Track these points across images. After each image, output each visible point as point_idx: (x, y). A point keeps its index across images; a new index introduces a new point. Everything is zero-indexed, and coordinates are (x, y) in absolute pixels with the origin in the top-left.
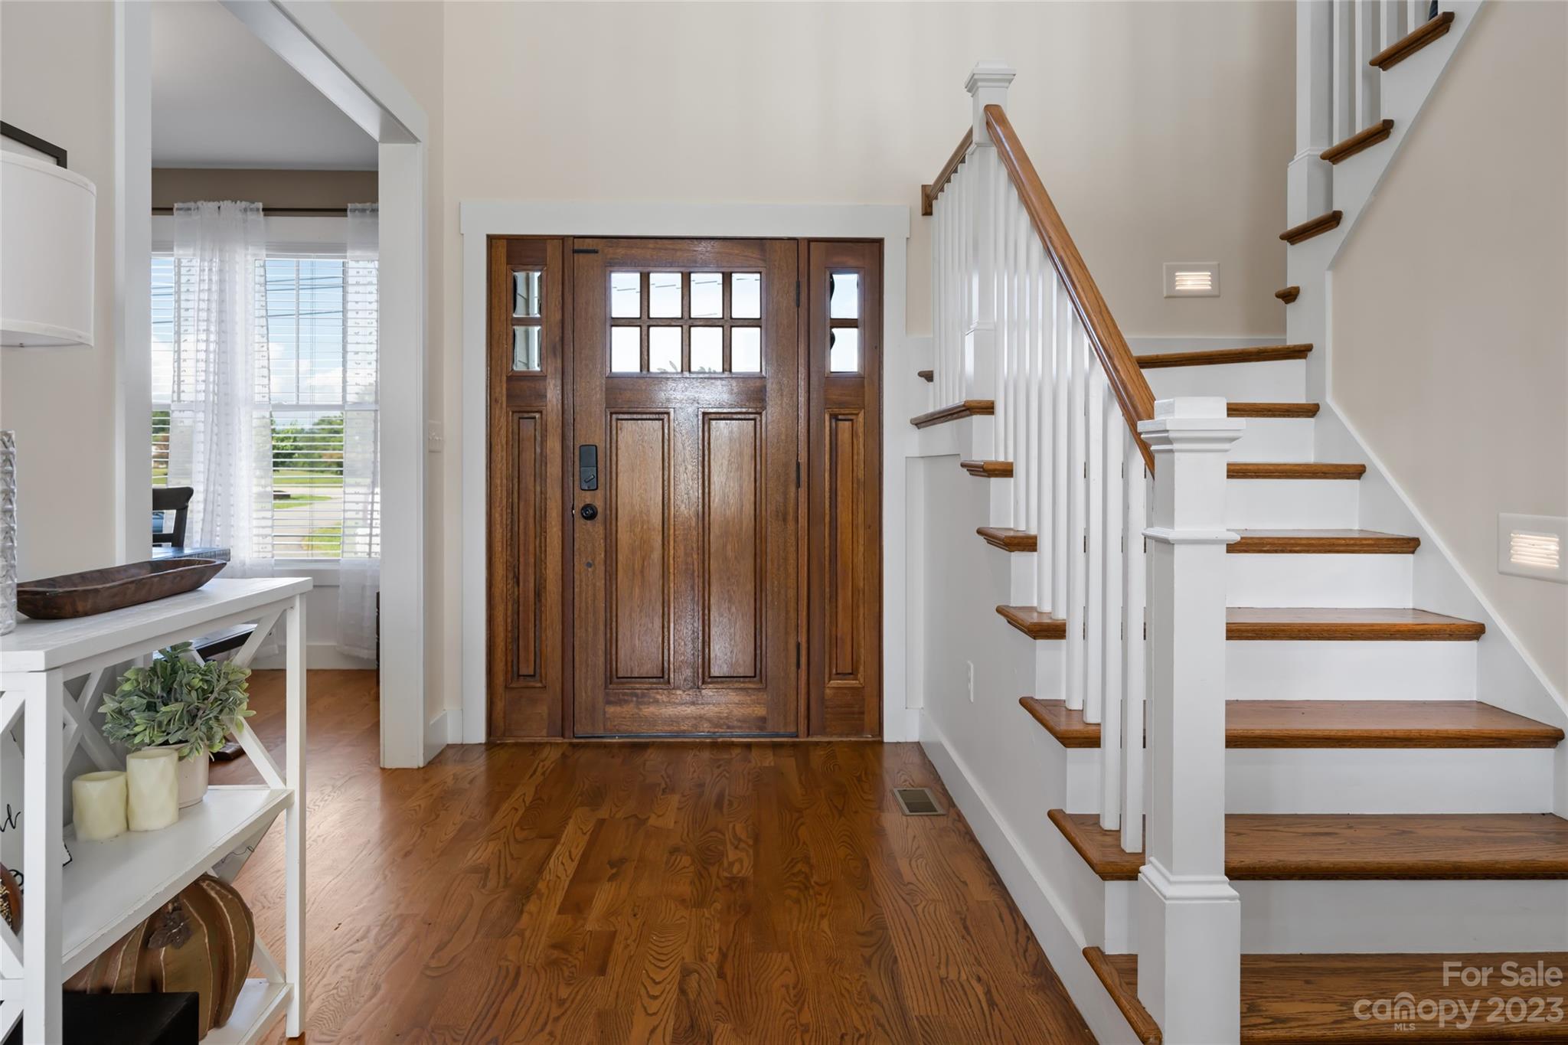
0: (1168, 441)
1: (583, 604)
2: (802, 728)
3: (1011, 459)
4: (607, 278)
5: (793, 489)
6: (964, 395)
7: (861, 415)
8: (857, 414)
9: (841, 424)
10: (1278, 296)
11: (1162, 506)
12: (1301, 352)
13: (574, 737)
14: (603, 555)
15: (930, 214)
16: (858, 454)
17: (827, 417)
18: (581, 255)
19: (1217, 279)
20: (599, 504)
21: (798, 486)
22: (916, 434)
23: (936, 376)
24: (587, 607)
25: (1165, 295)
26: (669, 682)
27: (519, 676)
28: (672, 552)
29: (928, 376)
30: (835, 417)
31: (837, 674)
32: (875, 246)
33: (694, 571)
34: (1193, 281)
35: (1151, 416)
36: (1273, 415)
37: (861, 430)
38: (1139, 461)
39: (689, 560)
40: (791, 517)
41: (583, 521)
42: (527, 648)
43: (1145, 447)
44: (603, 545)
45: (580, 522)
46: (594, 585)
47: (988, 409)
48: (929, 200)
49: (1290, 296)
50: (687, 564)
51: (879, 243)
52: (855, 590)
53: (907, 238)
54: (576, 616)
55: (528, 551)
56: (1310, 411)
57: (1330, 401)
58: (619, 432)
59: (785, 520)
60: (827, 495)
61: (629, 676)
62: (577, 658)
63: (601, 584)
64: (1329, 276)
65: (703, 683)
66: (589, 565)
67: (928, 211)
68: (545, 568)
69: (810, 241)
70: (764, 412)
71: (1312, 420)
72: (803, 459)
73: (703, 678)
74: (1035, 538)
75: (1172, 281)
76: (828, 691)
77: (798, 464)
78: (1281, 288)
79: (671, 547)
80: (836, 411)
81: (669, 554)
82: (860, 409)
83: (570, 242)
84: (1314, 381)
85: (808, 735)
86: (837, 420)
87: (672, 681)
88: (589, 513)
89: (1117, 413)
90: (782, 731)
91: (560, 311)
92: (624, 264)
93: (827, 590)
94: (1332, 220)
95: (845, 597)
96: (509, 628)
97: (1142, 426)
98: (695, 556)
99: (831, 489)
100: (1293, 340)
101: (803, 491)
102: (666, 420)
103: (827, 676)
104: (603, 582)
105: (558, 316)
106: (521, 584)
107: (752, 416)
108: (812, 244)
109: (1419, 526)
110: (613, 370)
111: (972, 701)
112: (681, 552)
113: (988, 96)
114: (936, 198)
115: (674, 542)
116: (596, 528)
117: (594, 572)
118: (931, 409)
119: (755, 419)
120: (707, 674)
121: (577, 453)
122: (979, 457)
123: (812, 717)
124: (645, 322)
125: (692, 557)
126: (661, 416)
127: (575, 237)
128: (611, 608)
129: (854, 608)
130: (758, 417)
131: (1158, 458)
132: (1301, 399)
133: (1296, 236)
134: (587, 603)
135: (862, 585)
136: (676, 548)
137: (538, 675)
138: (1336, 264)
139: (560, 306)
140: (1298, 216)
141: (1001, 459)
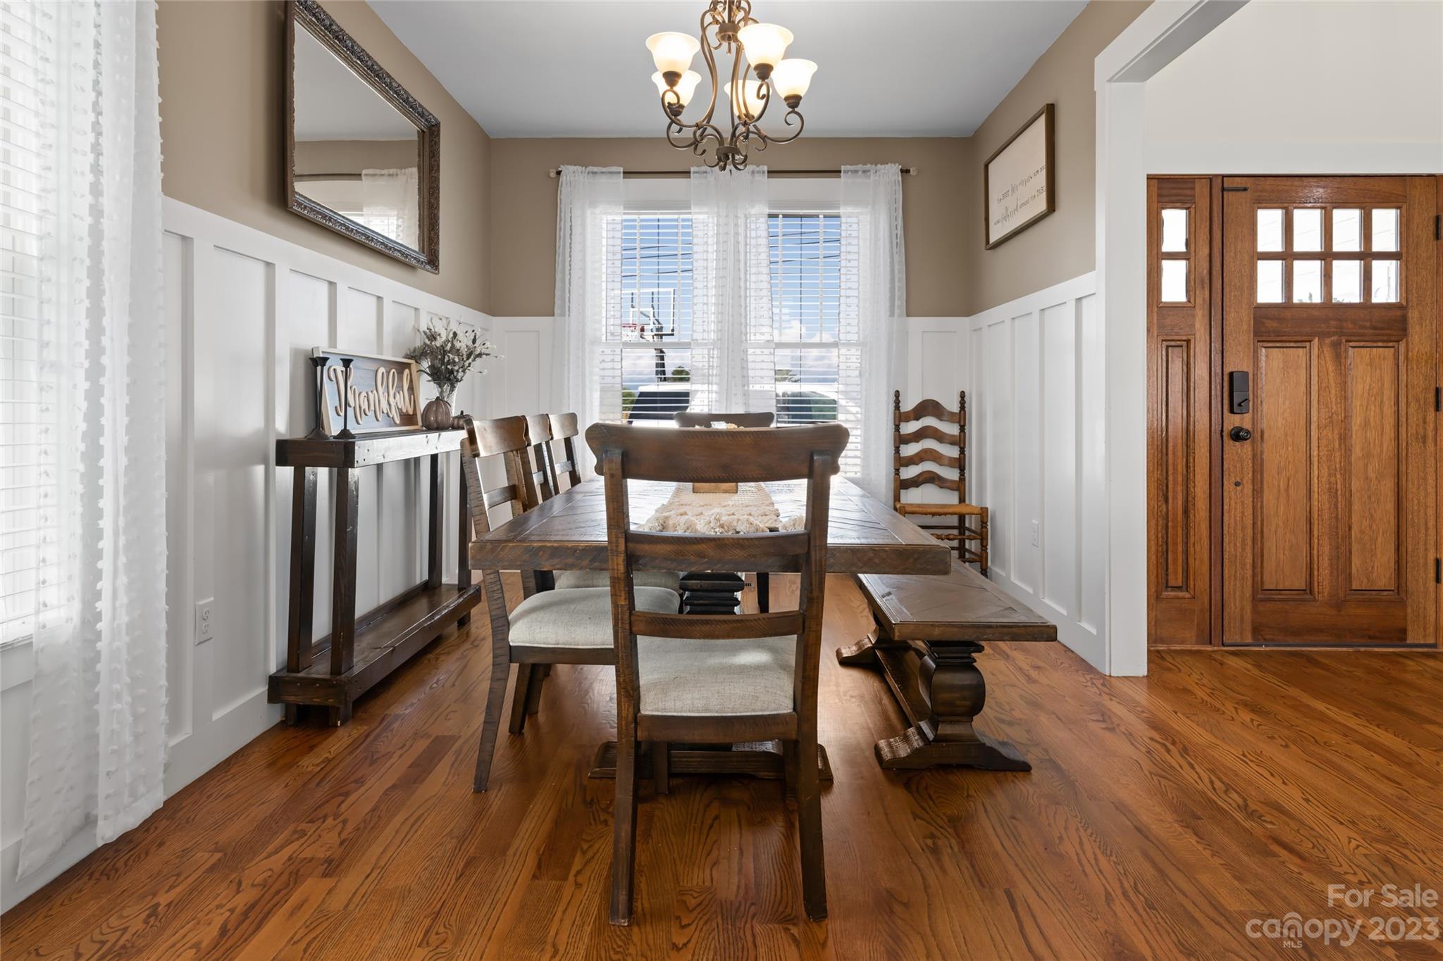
1: (1232, 520)
4: (1254, 214)
5: (1432, 412)
13: (1223, 645)
14: (1250, 475)
18: (1230, 193)
20: (1250, 427)
21: (1437, 409)
24: (1236, 523)
27: (1167, 587)
28: (1316, 473)
33: (1337, 490)
39: (1333, 479)
40: (1430, 441)
41: (1231, 442)
42: (1175, 560)
44: (1251, 465)
45: (1228, 443)
46: (1243, 503)
50: (1330, 483)
54: (1225, 532)
55: (1177, 470)
58: (1264, 359)
59: (1424, 441)
61: (1275, 588)
62: (1226, 572)
63: (1249, 501)
66: (1237, 484)
68: (1194, 487)
70: (1404, 340)
79: (1316, 468)
81: (1313, 474)
83: (1219, 180)
88: (1237, 435)
91: (1208, 247)
92: (1271, 202)
96: (1160, 543)
98: (1338, 476)
102: (1309, 348)
104: (1251, 499)
105: (1206, 251)
106: (1170, 501)
107: (1392, 345)
110: (1258, 301)
112: (1324, 472)
115: (1319, 462)
116: (1245, 449)
117: (1242, 491)
119: (1394, 347)
120: (1348, 584)
121: (1226, 378)
124: (1288, 256)
125: (1336, 477)
126: (1304, 344)
127: (1223, 176)
128: (1258, 523)
130: (1397, 344)
134: (1235, 520)
136: (1321, 468)
137: (1185, 587)
139: (1208, 241)
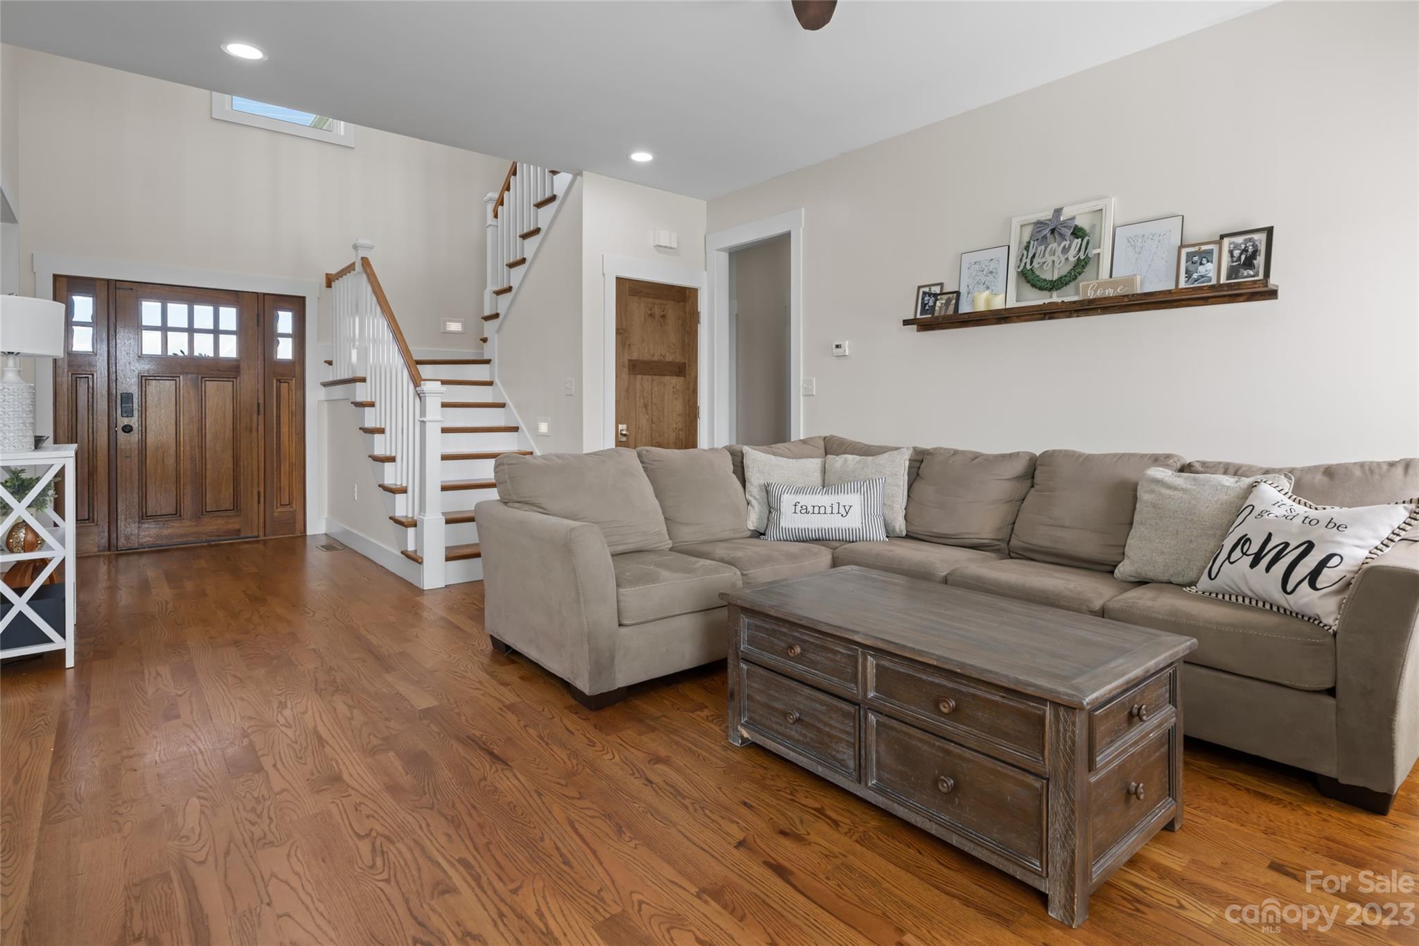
0: (424, 393)
1: (123, 478)
2: (261, 533)
3: (373, 400)
4: (139, 304)
5: (255, 416)
6: (351, 373)
7: (294, 379)
8: (291, 380)
9: (282, 384)
10: (481, 340)
11: (423, 413)
12: (488, 362)
13: (117, 550)
14: (137, 452)
15: (331, 287)
16: (292, 399)
17: (275, 381)
19: (464, 326)
20: (135, 426)
21: (258, 414)
22: (323, 389)
23: (334, 363)
24: (126, 479)
25: (442, 331)
26: (180, 515)
28: (182, 449)
29: (330, 363)
30: (279, 381)
31: (281, 505)
32: (302, 300)
33: (196, 458)
34: (455, 327)
35: (420, 386)
36: (459, 384)
37: (293, 388)
38: (418, 400)
39: (193, 453)
40: (254, 430)
41: (122, 433)
42: (83, 505)
43: (419, 395)
44: (137, 445)
45: (120, 434)
46: (131, 468)
47: (363, 380)
48: (330, 281)
49: (485, 340)
51: (304, 298)
52: (291, 464)
53: (319, 298)
55: (84, 451)
56: (490, 383)
57: (497, 381)
58: (147, 386)
59: (251, 431)
60: (275, 418)
61: (154, 514)
62: (119, 508)
63: (135, 466)
64: (496, 335)
65: (202, 514)
66: (127, 458)
67: (329, 285)
68: (96, 460)
69: (265, 294)
70: (238, 378)
71: (491, 387)
72: (261, 401)
73: (202, 513)
74: (384, 429)
75: (445, 326)
76: (275, 514)
77: (258, 404)
78: (482, 337)
79: (182, 446)
80: (280, 378)
81: (180, 450)
82: (293, 377)
83: (113, 283)
84: (492, 373)
85: (265, 536)
86: (280, 382)
87: (182, 515)
88: (127, 429)
89: (411, 386)
90: (249, 535)
91: (107, 320)
92: (151, 297)
93: (275, 464)
94: (496, 316)
95: (285, 468)
97: (418, 389)
98: (197, 450)
99: (277, 416)
100: (486, 357)
101: (261, 417)
102: (178, 381)
103: (275, 508)
104: (137, 466)
105: (105, 322)
107: (231, 380)
108: (266, 296)
109: (518, 423)
110: (144, 353)
111: (356, 499)
112: (188, 448)
113: (362, 253)
114: (334, 281)
115: (183, 442)
116: (132, 437)
117: (130, 461)
118: (331, 379)
119: (233, 381)
120: (204, 509)
121: (119, 397)
122: (359, 399)
123: (266, 527)
124: (164, 329)
125: (195, 451)
126: (175, 378)
127: (116, 280)
128: (142, 479)
129: (291, 472)
130: (235, 380)
131: (422, 398)
132: (488, 380)
133: (487, 318)
135: (294, 461)
136: (185, 446)
137: (91, 519)
138: (498, 331)
139: (106, 317)
140: (487, 313)
141: (369, 400)
